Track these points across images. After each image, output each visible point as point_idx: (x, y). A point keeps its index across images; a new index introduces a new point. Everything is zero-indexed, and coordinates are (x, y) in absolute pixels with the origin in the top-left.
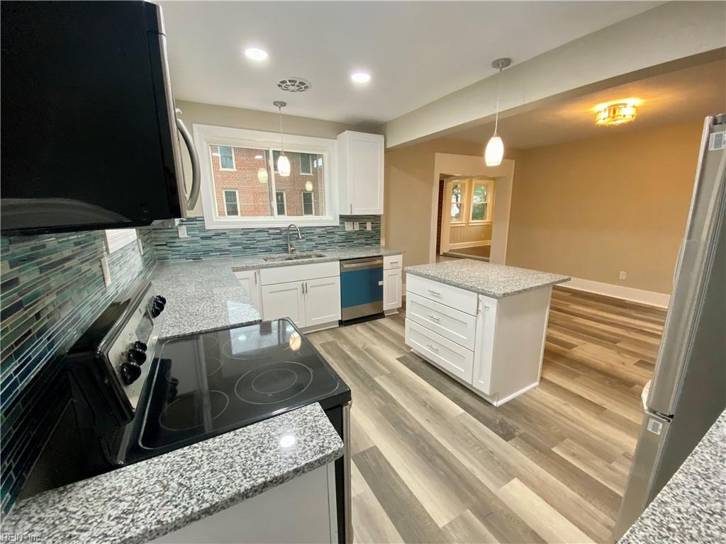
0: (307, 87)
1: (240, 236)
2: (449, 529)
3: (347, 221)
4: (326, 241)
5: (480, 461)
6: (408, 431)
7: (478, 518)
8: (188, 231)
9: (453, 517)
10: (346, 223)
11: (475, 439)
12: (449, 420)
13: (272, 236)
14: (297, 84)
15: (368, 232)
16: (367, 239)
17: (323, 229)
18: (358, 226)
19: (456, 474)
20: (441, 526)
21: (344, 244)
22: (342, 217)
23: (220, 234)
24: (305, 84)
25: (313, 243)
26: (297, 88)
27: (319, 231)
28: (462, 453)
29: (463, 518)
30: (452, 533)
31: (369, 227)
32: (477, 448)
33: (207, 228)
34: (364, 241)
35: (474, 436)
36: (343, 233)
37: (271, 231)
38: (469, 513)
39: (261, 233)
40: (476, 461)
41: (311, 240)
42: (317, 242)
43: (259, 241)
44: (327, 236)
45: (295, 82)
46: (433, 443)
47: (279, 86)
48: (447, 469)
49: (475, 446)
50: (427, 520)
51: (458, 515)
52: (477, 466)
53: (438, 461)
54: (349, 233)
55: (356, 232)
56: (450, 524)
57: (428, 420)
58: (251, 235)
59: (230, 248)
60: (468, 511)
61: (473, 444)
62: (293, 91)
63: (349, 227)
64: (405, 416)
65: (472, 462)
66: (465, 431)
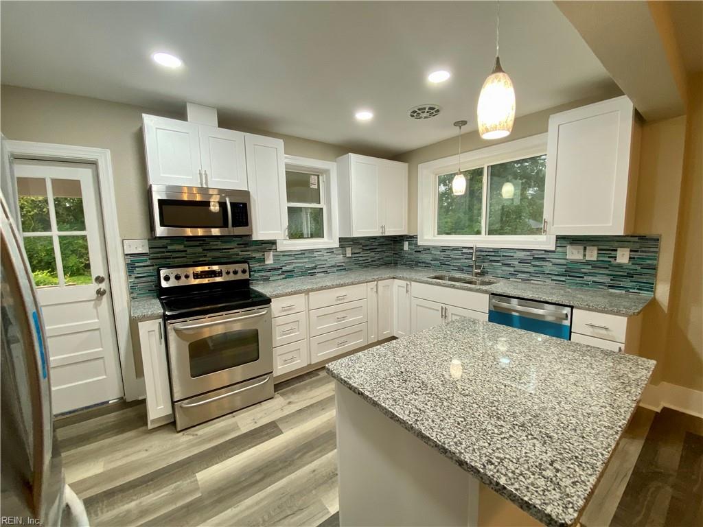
0: (438, 111)
1: (439, 253)
2: (193, 480)
3: (571, 244)
4: (532, 269)
5: (249, 516)
6: (299, 454)
7: (191, 501)
8: (409, 245)
9: (199, 483)
10: (569, 247)
11: (281, 517)
12: (314, 492)
13: (465, 255)
14: (427, 110)
15: (620, 266)
16: (615, 277)
17: (528, 253)
18: (595, 252)
19: (239, 491)
20: (197, 474)
21: (563, 278)
22: (559, 238)
23: (427, 249)
24: (434, 108)
25: (512, 269)
26: (428, 114)
27: (521, 255)
28: (262, 500)
29: (197, 489)
30: (189, 481)
31: (623, 257)
32: (266, 517)
33: (419, 244)
34: (607, 280)
35: (285, 517)
36: (563, 262)
37: (464, 250)
38: (198, 495)
39: (457, 252)
40: (247, 513)
41: (508, 265)
42: (517, 269)
43: (453, 259)
44: (533, 263)
45: (425, 109)
46: (280, 474)
47: (413, 116)
48: (245, 484)
49: (269, 515)
50: (206, 466)
51: (200, 486)
52: (242, 512)
53: (257, 477)
54: (574, 262)
55: (588, 263)
56: (196, 480)
57: (314, 471)
58: (447, 252)
59: (432, 262)
60: (200, 495)
61: (273, 514)
62: (425, 117)
63: (574, 253)
64: (321, 451)
65: (248, 508)
66: (296, 509)
